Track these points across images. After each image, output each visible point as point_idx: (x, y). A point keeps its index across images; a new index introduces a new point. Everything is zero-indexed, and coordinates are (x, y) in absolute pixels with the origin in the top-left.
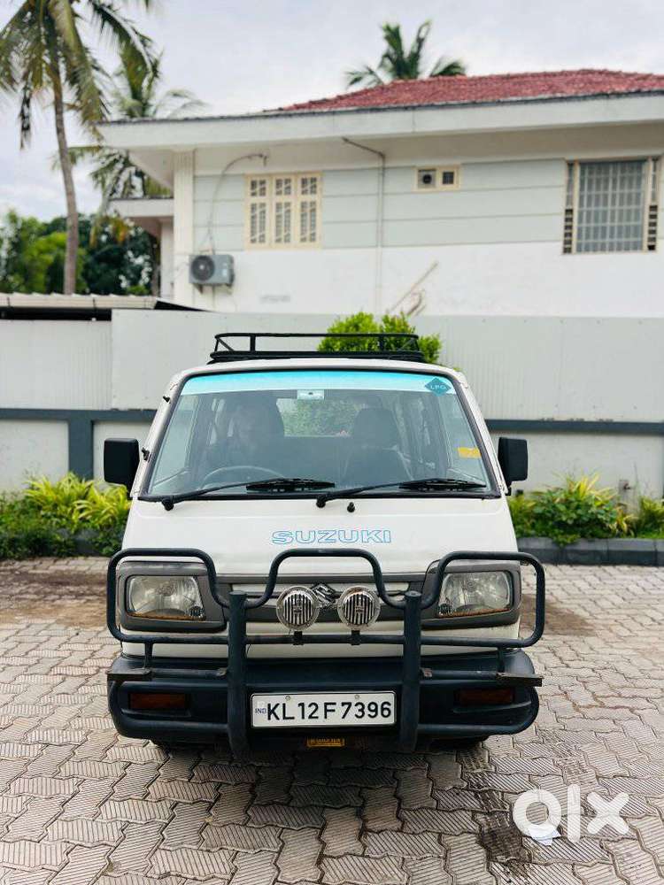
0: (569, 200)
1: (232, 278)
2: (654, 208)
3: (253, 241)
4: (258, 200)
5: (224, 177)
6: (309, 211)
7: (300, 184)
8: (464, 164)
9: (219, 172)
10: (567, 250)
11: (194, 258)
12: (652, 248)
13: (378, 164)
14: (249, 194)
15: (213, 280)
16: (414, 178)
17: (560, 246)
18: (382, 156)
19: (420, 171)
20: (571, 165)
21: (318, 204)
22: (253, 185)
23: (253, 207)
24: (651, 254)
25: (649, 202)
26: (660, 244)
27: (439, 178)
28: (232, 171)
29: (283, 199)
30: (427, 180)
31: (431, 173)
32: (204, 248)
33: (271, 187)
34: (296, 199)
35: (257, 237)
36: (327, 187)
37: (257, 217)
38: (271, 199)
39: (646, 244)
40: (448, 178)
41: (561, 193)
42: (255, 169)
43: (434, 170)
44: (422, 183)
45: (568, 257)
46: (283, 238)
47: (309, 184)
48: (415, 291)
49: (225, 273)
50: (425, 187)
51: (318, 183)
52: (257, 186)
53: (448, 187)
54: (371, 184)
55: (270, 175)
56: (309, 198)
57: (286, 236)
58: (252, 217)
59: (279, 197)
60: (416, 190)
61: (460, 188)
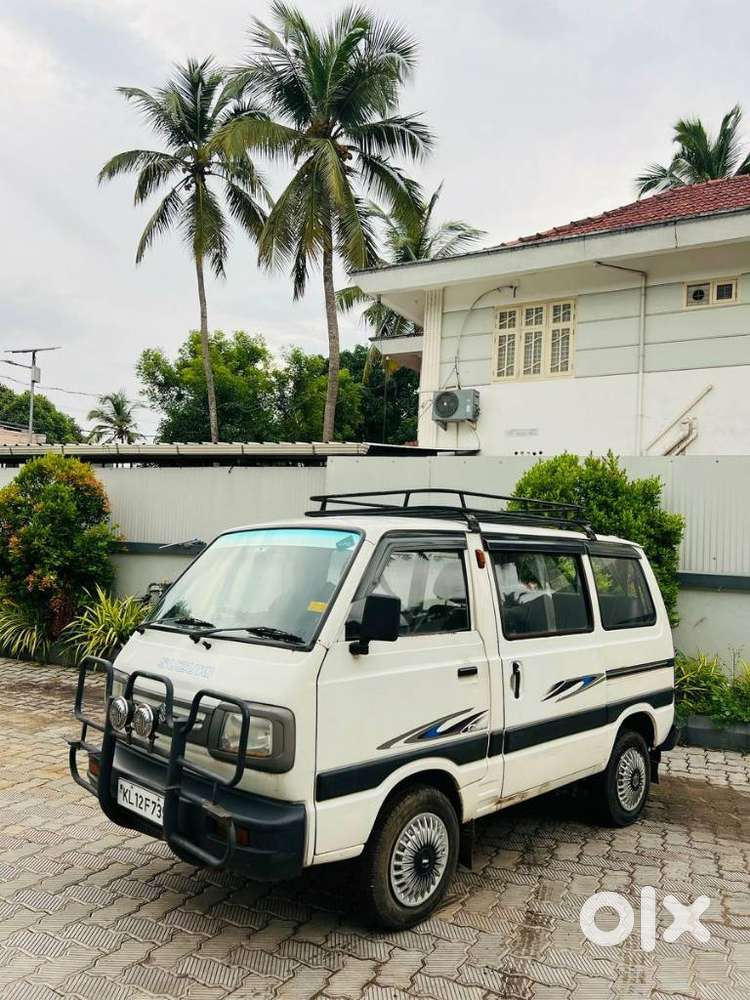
1: (476, 412)
3: (499, 375)
4: (507, 331)
5: (472, 310)
6: (561, 339)
7: (551, 310)
8: (743, 275)
9: (468, 308)
11: (437, 394)
13: (641, 283)
14: (498, 326)
15: (456, 416)
16: (683, 295)
18: (645, 275)
19: (689, 286)
21: (571, 331)
22: (502, 316)
23: (502, 339)
27: (713, 292)
28: (480, 305)
29: (533, 329)
30: (698, 296)
31: (703, 288)
32: (449, 382)
33: (520, 318)
34: (547, 328)
35: (504, 370)
36: (581, 312)
37: (505, 345)
38: (520, 330)
40: (725, 292)
42: (505, 301)
43: (708, 284)
44: (692, 299)
46: (532, 368)
47: (563, 311)
48: (684, 419)
49: (469, 409)
50: (696, 305)
51: (572, 310)
52: (506, 318)
53: (725, 301)
54: (631, 306)
55: (519, 306)
56: (561, 325)
57: (535, 367)
58: (500, 350)
59: (529, 327)
60: (685, 308)
61: (739, 302)
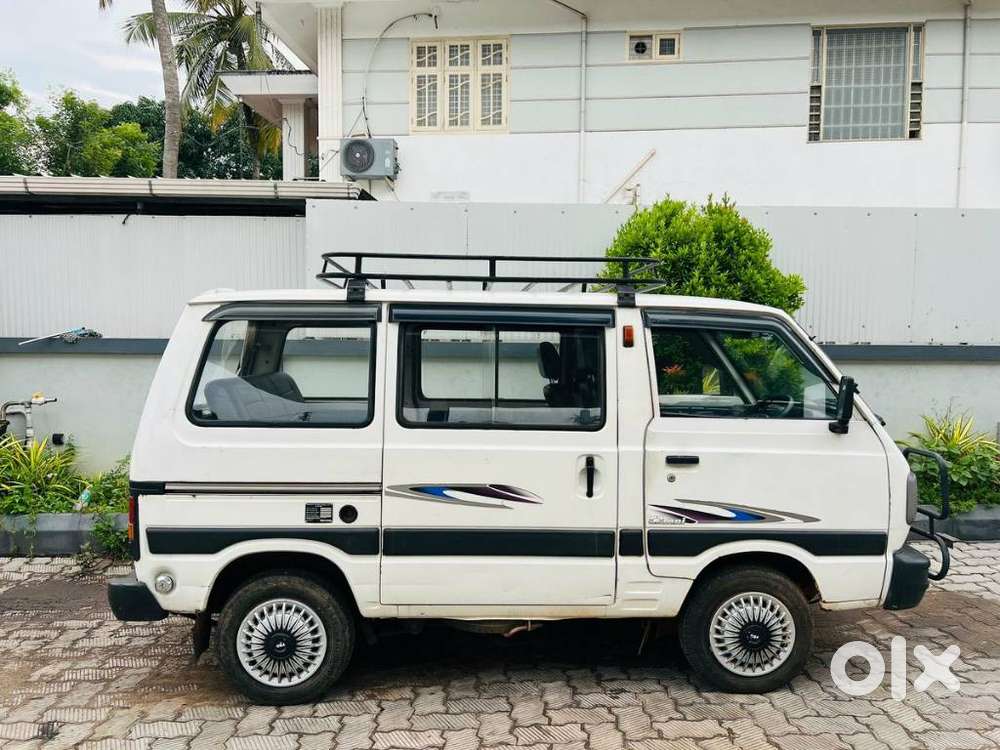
0: (816, 74)
1: (397, 168)
2: (917, 85)
3: (420, 123)
4: (427, 71)
5: (382, 39)
6: (493, 87)
7: (480, 50)
8: (685, 29)
9: (378, 36)
10: (814, 137)
11: (345, 144)
12: (914, 135)
13: (579, 27)
14: (415, 64)
15: (372, 172)
16: (626, 47)
17: (805, 131)
18: (585, 17)
19: (632, 37)
20: (817, 33)
21: (504, 77)
22: (420, 51)
23: (421, 80)
24: (914, 141)
25: (910, 80)
26: (924, 130)
27: (655, 46)
28: (391, 34)
29: (459, 70)
30: (641, 48)
31: (646, 41)
32: (359, 130)
33: (443, 56)
34: (476, 70)
35: (425, 118)
36: (513, 55)
37: (425, 88)
38: (442, 70)
39: (907, 130)
40: (668, 46)
41: (807, 66)
42: (424, 32)
43: (650, 37)
44: (634, 52)
45: (815, 145)
46: (458, 120)
47: (493, 52)
48: (628, 186)
49: (388, 163)
50: (639, 58)
51: (504, 51)
52: (425, 54)
53: (668, 58)
54: (570, 52)
55: (442, 40)
56: (492, 69)
57: (461, 117)
58: (419, 93)
59: (453, 68)
60: (627, 61)
61: (681, 60)
